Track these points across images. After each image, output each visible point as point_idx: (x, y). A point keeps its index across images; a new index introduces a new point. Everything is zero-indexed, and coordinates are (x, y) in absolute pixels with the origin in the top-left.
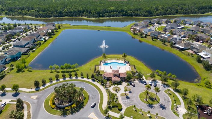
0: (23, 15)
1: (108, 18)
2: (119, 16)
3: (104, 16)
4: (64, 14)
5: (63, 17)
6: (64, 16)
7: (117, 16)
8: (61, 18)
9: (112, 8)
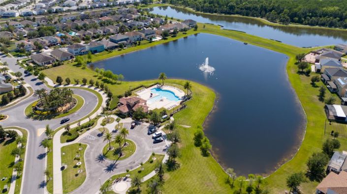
0: (187, 6)
1: (308, 26)
2: (336, 27)
3: (301, 23)
4: (236, 10)
5: (232, 15)
6: (234, 14)
7: (331, 25)
8: (228, 15)
9: (331, 9)
